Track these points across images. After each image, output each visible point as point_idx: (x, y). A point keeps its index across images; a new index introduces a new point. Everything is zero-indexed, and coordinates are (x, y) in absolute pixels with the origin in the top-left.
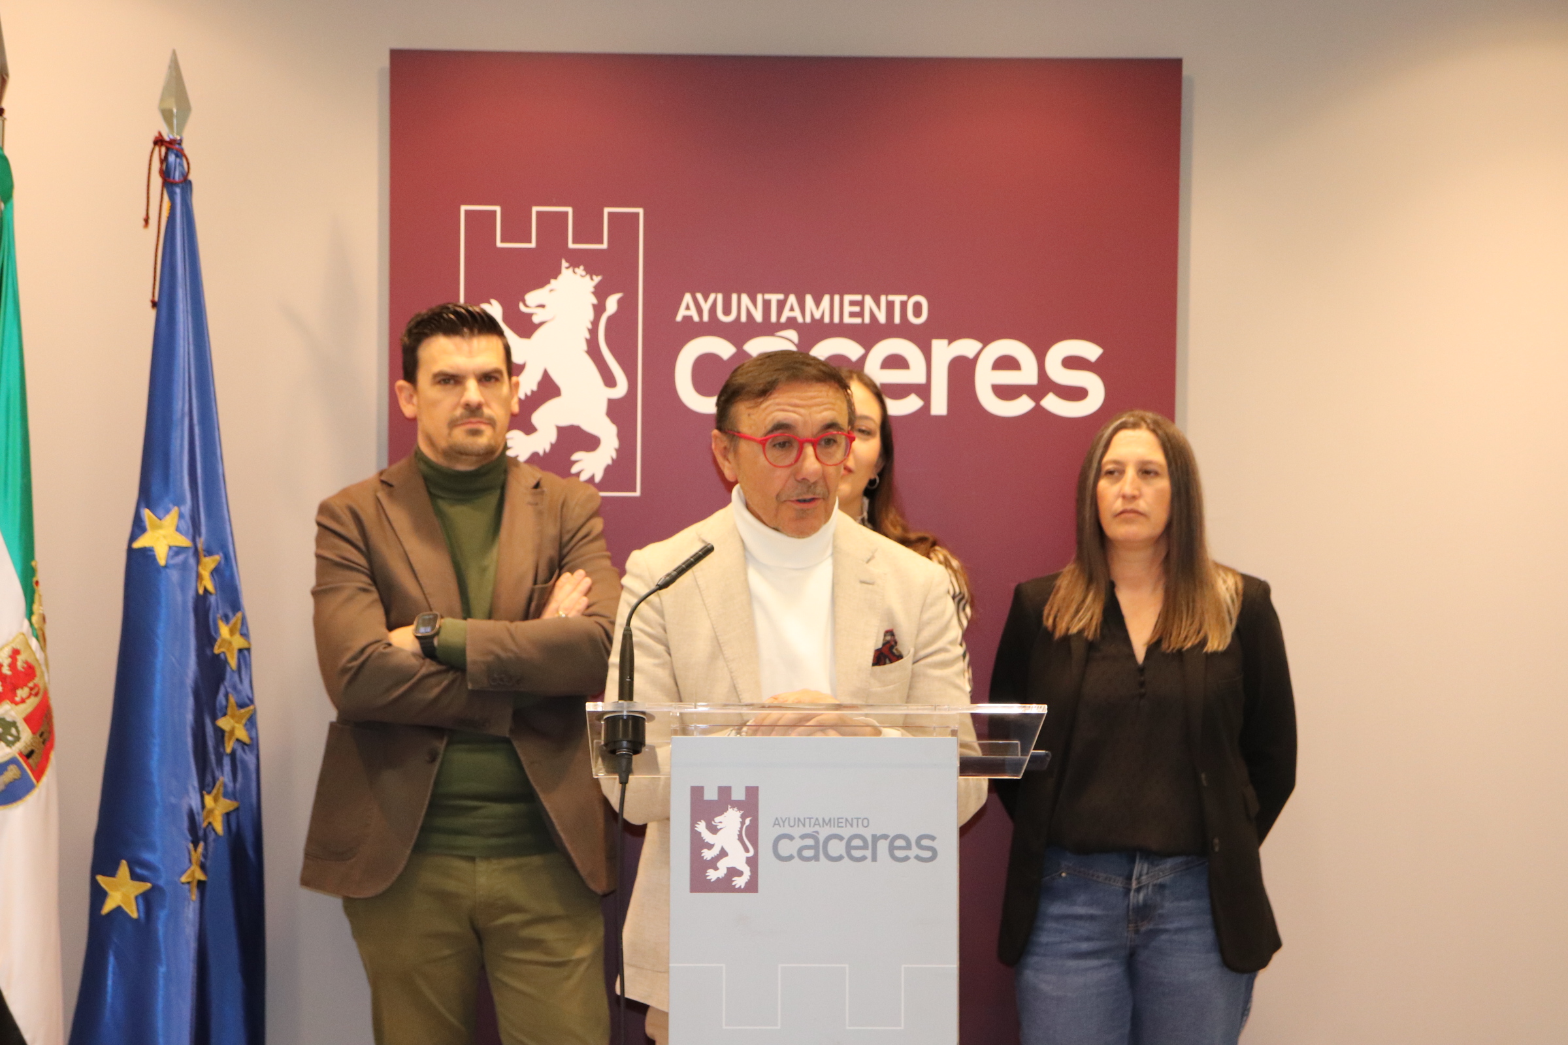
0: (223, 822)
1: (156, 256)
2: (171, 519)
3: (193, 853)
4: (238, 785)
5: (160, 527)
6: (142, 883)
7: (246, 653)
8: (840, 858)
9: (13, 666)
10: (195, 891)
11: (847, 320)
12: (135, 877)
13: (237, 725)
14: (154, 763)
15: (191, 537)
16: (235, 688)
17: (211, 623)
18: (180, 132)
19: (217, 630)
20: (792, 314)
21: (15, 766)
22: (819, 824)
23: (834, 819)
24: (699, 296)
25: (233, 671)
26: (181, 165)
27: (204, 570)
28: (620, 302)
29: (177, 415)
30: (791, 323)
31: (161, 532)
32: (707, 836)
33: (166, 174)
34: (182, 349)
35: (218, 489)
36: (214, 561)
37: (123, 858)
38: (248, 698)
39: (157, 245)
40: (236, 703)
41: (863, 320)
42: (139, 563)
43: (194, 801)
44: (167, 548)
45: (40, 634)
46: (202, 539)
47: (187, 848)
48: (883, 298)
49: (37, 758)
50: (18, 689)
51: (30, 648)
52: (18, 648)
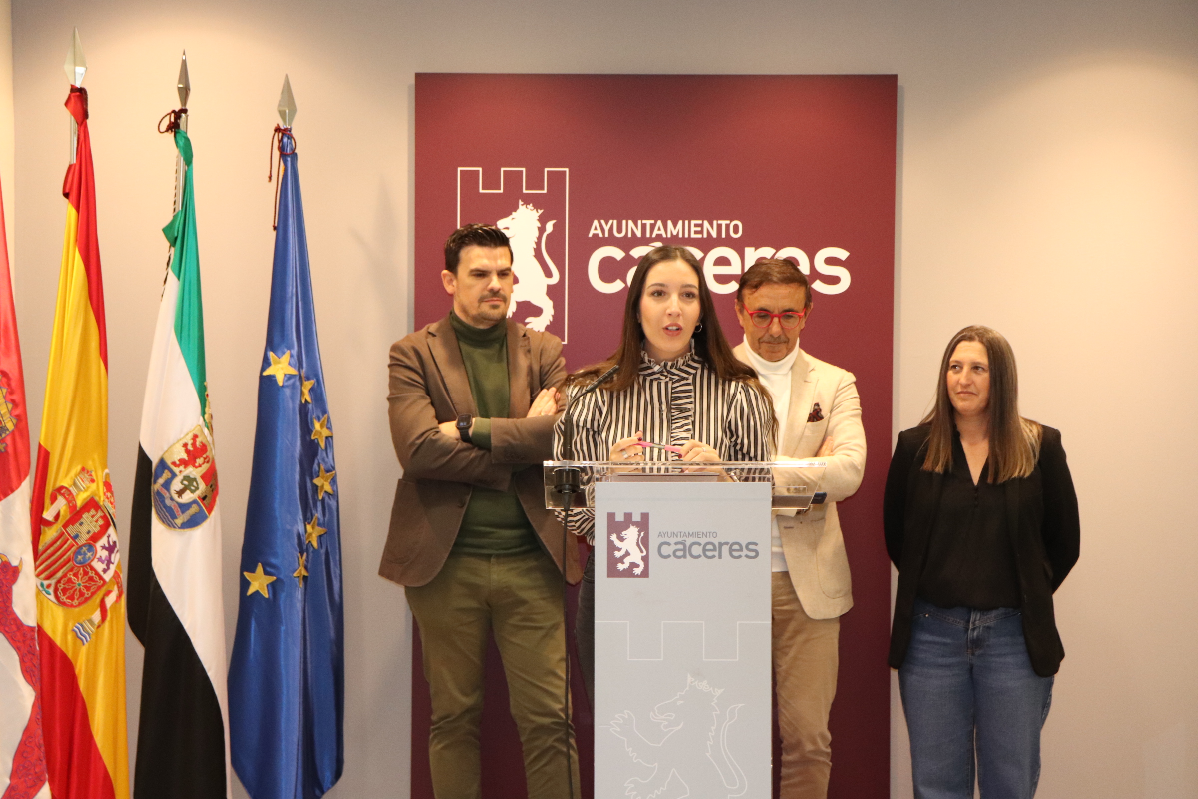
0: (318, 541)
1: (276, 199)
2: (286, 358)
3: (300, 559)
4: (326, 519)
5: (279, 363)
6: (271, 577)
7: (330, 439)
8: (699, 556)
9: (194, 445)
10: (302, 582)
11: (693, 236)
12: (266, 573)
13: (325, 483)
14: (277, 505)
15: (297, 368)
16: (323, 460)
17: (310, 422)
18: (290, 124)
19: (313, 423)
20: (659, 232)
21: (196, 505)
22: (686, 536)
23: (695, 533)
24: (603, 222)
25: (323, 450)
26: (291, 143)
27: (305, 388)
28: (554, 225)
29: (290, 295)
30: (659, 238)
31: (280, 365)
32: (618, 543)
33: (281, 149)
34: (291, 255)
35: (313, 340)
36: (311, 383)
37: (259, 562)
38: (332, 466)
39: (277, 192)
40: (325, 469)
41: (703, 236)
42: (267, 384)
43: (301, 528)
44: (283, 375)
45: (209, 426)
46: (304, 370)
47: (297, 556)
48: (715, 222)
49: (209, 500)
50: (197, 458)
51: (204, 434)
52: (197, 434)
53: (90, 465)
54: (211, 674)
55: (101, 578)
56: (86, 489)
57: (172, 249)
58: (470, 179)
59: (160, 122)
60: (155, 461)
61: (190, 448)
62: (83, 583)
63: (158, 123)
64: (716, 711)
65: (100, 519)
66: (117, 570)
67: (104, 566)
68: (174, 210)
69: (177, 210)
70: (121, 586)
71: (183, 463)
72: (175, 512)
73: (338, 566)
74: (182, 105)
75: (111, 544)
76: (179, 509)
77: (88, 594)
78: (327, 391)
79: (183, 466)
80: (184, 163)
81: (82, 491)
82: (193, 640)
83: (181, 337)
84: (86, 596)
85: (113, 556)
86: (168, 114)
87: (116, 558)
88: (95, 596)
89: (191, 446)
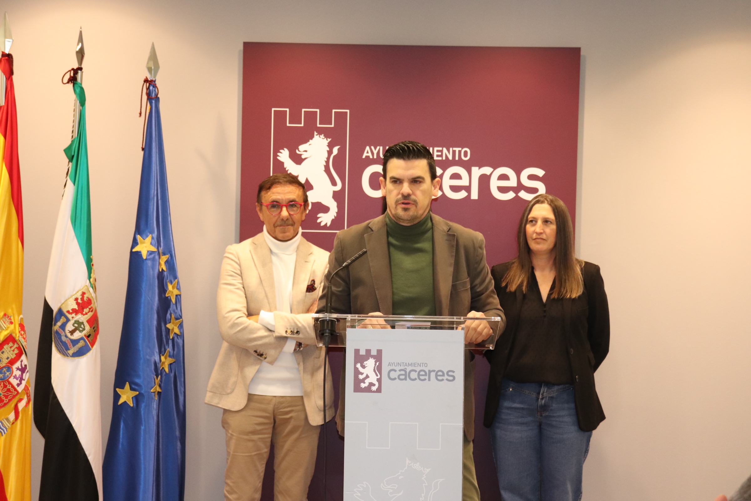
0: (169, 368)
1: (144, 129)
2: (149, 239)
3: (156, 380)
4: (175, 352)
5: (144, 243)
6: (135, 392)
7: (179, 296)
8: (415, 379)
9: (82, 299)
10: (157, 396)
12: (132, 389)
13: (175, 327)
14: (140, 342)
15: (156, 247)
16: (174, 311)
17: (165, 284)
18: (155, 76)
19: (167, 285)
21: (83, 341)
22: (407, 365)
23: (413, 363)
24: (372, 147)
25: (174, 304)
26: (155, 91)
27: (162, 261)
28: (339, 149)
29: (152, 196)
31: (145, 245)
32: (361, 369)
33: (149, 95)
34: (154, 168)
36: (166, 257)
37: (127, 381)
38: (180, 315)
39: (145, 124)
40: (175, 318)
41: (442, 158)
42: (135, 258)
43: (157, 358)
44: (147, 251)
45: (94, 286)
46: (161, 248)
47: (154, 377)
48: (451, 149)
49: (92, 337)
50: (84, 309)
51: (90, 292)
52: (85, 292)
53: (10, 312)
54: (90, 458)
55: (15, 390)
57: (70, 164)
58: (280, 116)
59: (64, 76)
60: (55, 310)
61: (79, 301)
63: (62, 76)
64: (426, 484)
65: (16, 349)
66: (26, 384)
67: (18, 382)
68: (72, 136)
69: (74, 137)
70: (30, 395)
71: (75, 311)
72: (68, 345)
74: (79, 65)
75: (23, 366)
76: (71, 344)
78: (177, 262)
79: (75, 313)
80: (80, 104)
81: (4, 330)
82: (78, 435)
83: (75, 225)
85: (24, 375)
86: (69, 71)
87: (26, 376)
88: (11, 403)
89: (80, 300)
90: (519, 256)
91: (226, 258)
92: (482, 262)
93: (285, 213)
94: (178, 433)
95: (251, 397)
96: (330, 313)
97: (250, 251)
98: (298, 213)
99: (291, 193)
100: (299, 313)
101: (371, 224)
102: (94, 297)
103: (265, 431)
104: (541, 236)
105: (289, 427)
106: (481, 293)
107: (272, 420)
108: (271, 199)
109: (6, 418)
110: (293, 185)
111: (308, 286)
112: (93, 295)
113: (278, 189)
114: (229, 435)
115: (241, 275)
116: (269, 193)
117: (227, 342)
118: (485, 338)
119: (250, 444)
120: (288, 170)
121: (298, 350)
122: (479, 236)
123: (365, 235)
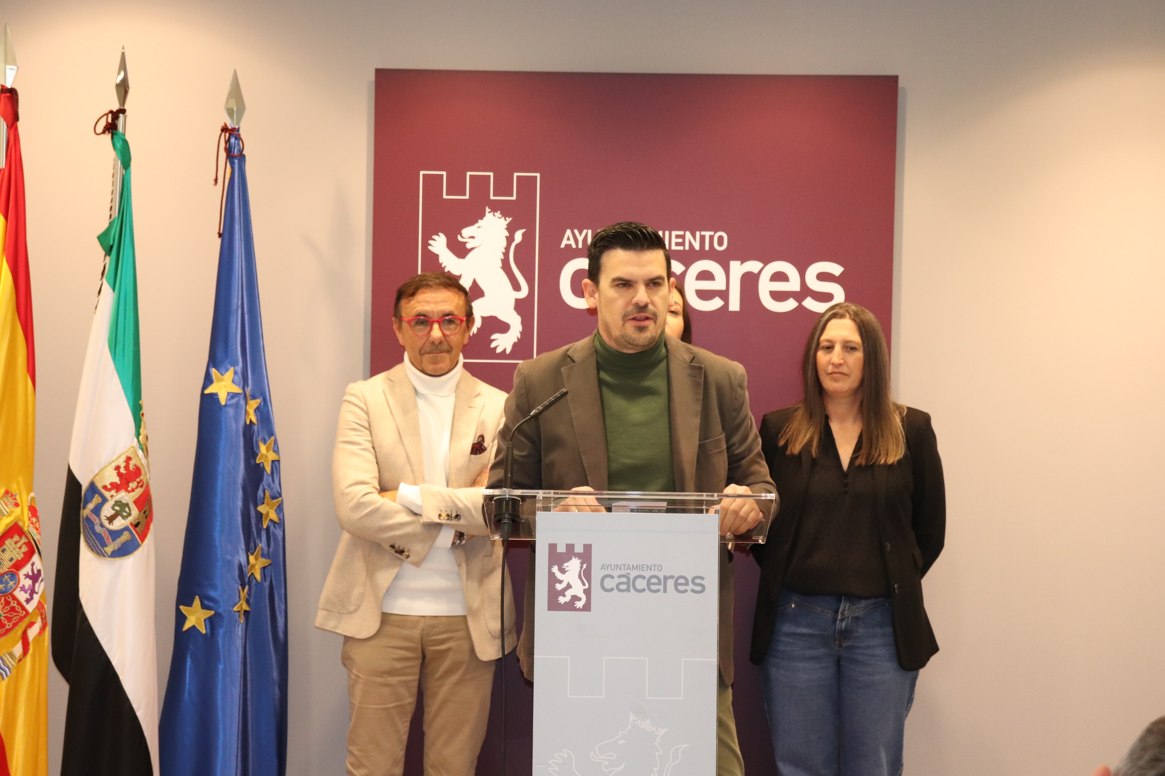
0: (261, 573)
1: (222, 204)
2: (229, 375)
3: (241, 592)
4: (271, 550)
5: (222, 380)
6: (209, 611)
7: (277, 463)
8: (643, 590)
9: (127, 467)
10: (242, 617)
11: (674, 247)
12: (204, 607)
13: (270, 510)
14: (217, 534)
15: (241, 386)
16: (269, 486)
17: (254, 444)
18: (238, 122)
19: (258, 445)
21: (128, 532)
22: (630, 569)
23: (640, 565)
24: (576, 231)
25: (268, 475)
26: (238, 144)
27: (250, 408)
28: (524, 234)
29: (235, 307)
31: (223, 383)
32: (559, 575)
33: (229, 151)
34: (237, 265)
35: (260, 356)
36: (257, 403)
37: (196, 595)
38: (278, 493)
39: (222, 196)
40: (270, 496)
41: (684, 248)
42: (208, 403)
43: (242, 558)
44: (226, 394)
45: (144, 447)
46: (249, 388)
47: (238, 589)
48: (698, 234)
49: (142, 527)
50: (130, 482)
51: (138, 456)
52: (130, 456)
53: (14, 488)
54: (140, 714)
55: (23, 608)
56: (9, 513)
57: (108, 258)
58: (433, 183)
59: (97, 123)
60: (85, 485)
61: (122, 470)
62: (4, 613)
63: (95, 123)
64: (659, 751)
65: (24, 546)
66: (40, 600)
67: (27, 596)
68: (111, 216)
69: (113, 217)
70: (45, 617)
71: (115, 487)
72: (105, 539)
73: (283, 601)
74: (120, 105)
75: (36, 572)
76: (109, 537)
77: (9, 625)
78: (274, 411)
79: (115, 490)
80: (122, 166)
81: (5, 516)
82: (121, 678)
83: (115, 352)
84: (7, 627)
85: (37, 585)
86: (105, 115)
87: (40, 587)
88: (17, 628)
89: (124, 469)
90: (805, 400)
91: (346, 403)
92: (744, 408)
93: (436, 332)
94: (275, 675)
95: (385, 618)
96: (510, 488)
97: (384, 391)
98: (458, 333)
99: (446, 302)
100: (459, 487)
101: (570, 351)
102: (145, 465)
103: (408, 671)
104: (841, 370)
105: (446, 664)
106: (741, 457)
107: (421, 655)
108: (415, 310)
109: (8, 652)
110: (449, 290)
111: (474, 445)
112: (143, 462)
113: (427, 295)
114: (353, 677)
115: (369, 429)
116: (412, 302)
117: (349, 532)
118: (750, 527)
119: (386, 691)
120: (445, 267)
121: (459, 544)
122: (739, 368)
123: (563, 369)
